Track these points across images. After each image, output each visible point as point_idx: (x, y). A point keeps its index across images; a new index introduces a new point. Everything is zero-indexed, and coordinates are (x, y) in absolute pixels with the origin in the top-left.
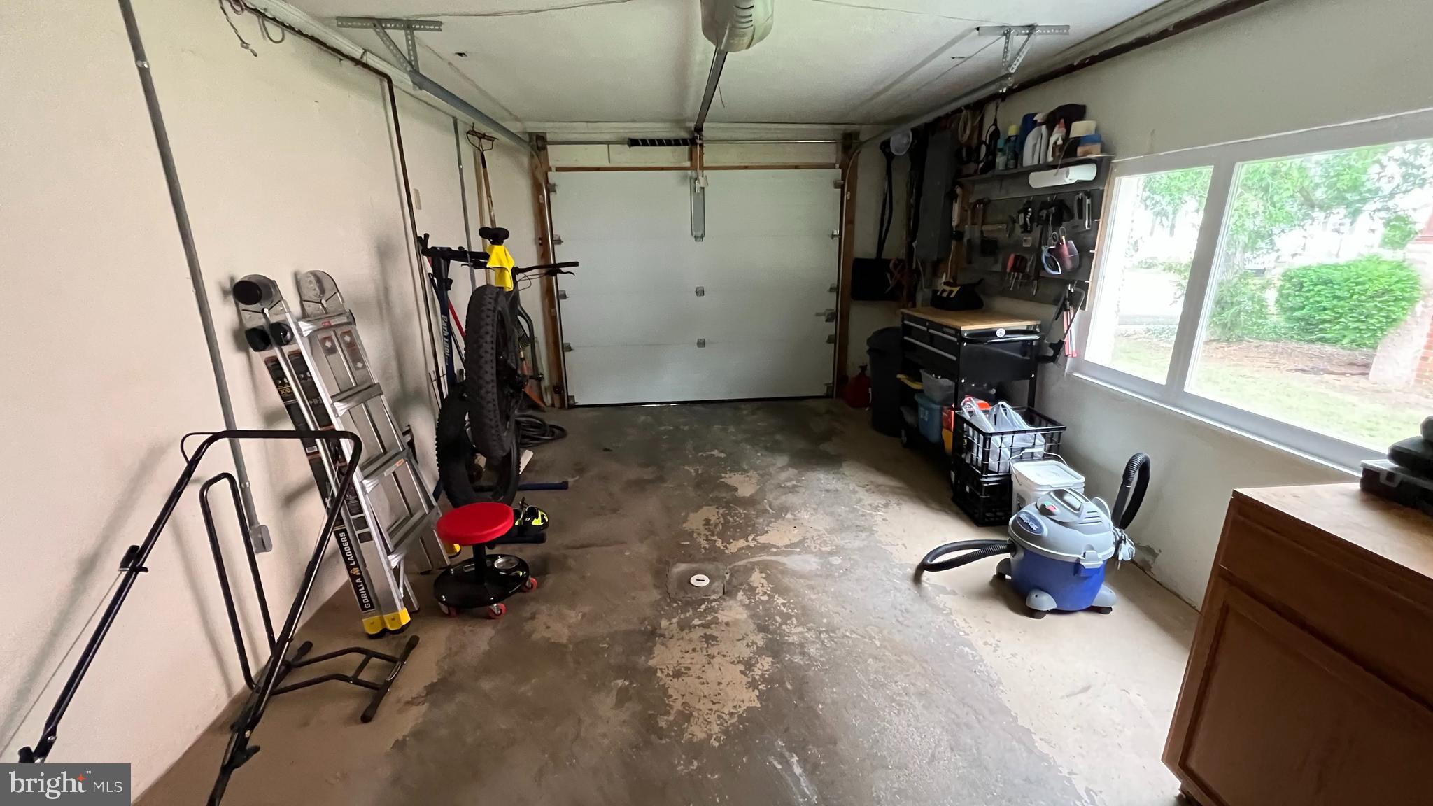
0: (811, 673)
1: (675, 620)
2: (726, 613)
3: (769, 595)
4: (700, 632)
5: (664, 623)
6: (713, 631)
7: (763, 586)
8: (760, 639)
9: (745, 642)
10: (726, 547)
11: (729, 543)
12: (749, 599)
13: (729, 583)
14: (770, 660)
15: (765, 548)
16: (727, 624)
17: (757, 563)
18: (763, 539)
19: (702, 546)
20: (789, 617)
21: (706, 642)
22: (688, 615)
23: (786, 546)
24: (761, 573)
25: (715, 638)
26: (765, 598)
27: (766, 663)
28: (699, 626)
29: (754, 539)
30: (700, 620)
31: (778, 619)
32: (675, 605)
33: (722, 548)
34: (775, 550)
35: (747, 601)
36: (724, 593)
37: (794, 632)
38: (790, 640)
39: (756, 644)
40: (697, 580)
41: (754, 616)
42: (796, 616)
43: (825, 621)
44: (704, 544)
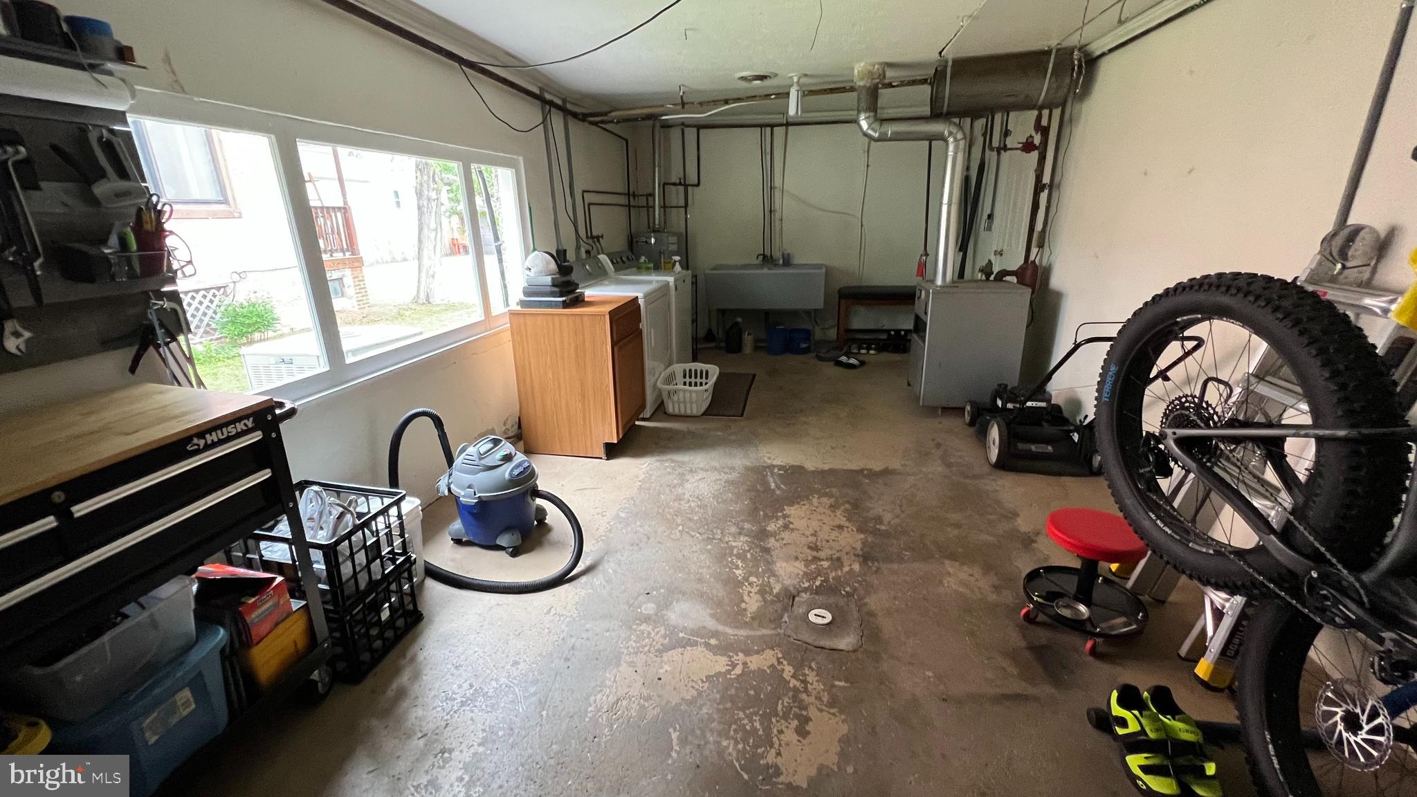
0: (743, 517)
1: (846, 569)
2: (796, 571)
3: (747, 580)
4: (822, 554)
5: (856, 567)
6: (810, 554)
7: (750, 592)
8: (772, 542)
9: (784, 542)
10: (780, 663)
11: (772, 666)
12: (769, 582)
13: (785, 609)
14: (769, 528)
15: (725, 648)
16: (797, 558)
17: (746, 625)
18: (721, 664)
19: (815, 673)
20: (738, 556)
21: (817, 546)
22: (834, 574)
23: (696, 644)
24: (745, 610)
25: (810, 548)
26: (753, 579)
27: (771, 527)
28: (823, 560)
29: (734, 666)
30: (821, 565)
31: (749, 556)
32: (848, 589)
33: (785, 663)
34: (713, 642)
35: (772, 580)
36: (794, 597)
37: (740, 543)
38: (746, 538)
39: (776, 540)
40: (823, 617)
41: (769, 563)
42: (731, 554)
43: (709, 547)
44: (812, 677)
